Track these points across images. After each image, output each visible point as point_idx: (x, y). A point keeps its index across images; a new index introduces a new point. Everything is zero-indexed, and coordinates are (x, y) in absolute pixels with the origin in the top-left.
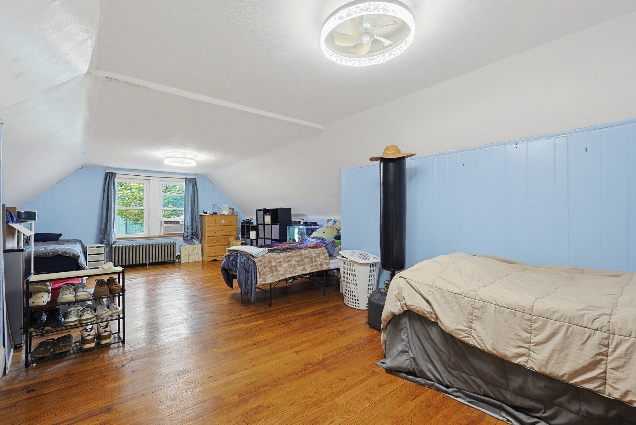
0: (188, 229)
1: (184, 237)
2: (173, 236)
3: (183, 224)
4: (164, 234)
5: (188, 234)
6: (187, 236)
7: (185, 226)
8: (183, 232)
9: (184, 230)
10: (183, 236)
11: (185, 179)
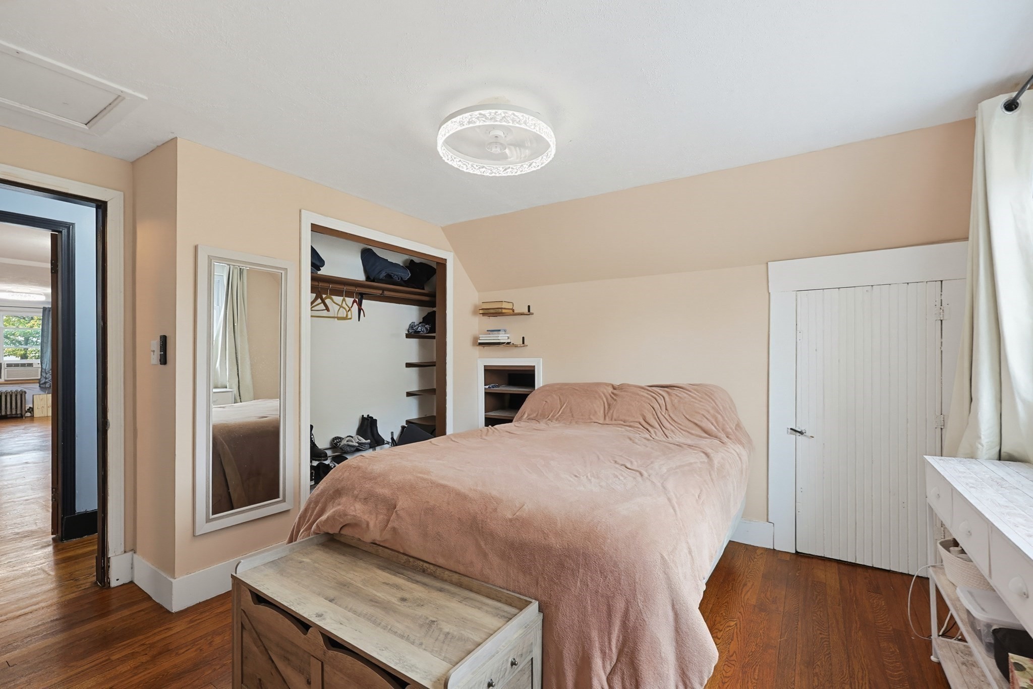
0: (46, 374)
1: (40, 385)
2: (21, 383)
3: (39, 368)
4: (6, 381)
5: (47, 380)
6: (45, 383)
7: (42, 370)
8: (39, 378)
9: (41, 375)
10: (39, 383)
11: (42, 310)
